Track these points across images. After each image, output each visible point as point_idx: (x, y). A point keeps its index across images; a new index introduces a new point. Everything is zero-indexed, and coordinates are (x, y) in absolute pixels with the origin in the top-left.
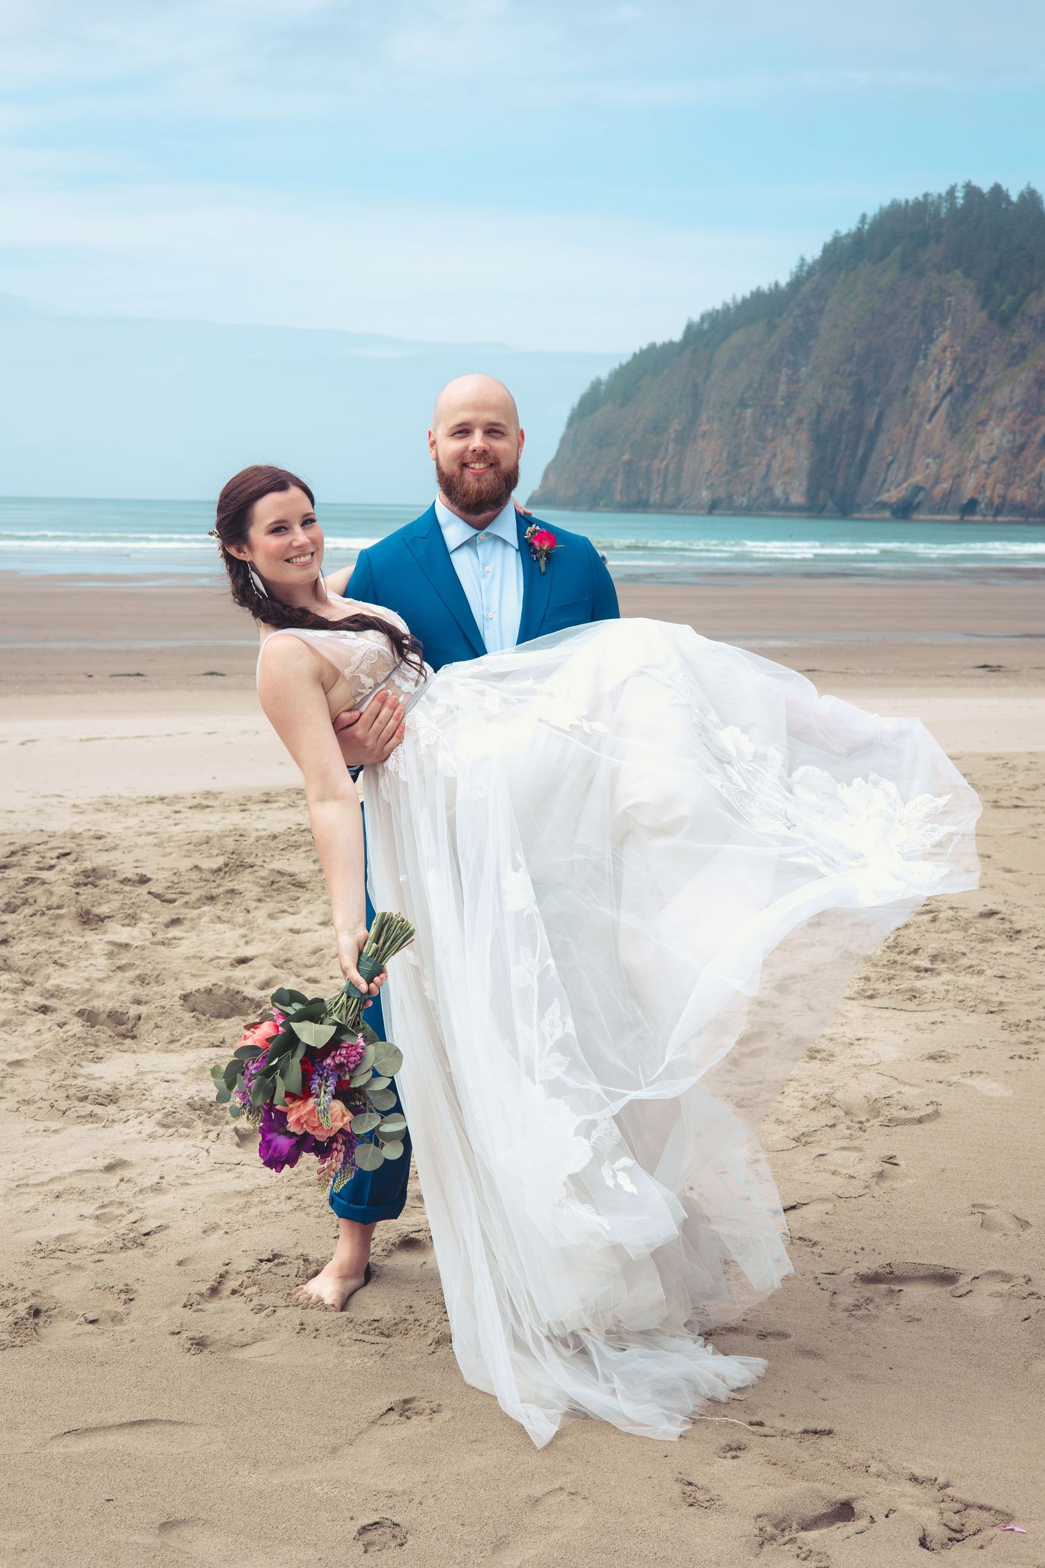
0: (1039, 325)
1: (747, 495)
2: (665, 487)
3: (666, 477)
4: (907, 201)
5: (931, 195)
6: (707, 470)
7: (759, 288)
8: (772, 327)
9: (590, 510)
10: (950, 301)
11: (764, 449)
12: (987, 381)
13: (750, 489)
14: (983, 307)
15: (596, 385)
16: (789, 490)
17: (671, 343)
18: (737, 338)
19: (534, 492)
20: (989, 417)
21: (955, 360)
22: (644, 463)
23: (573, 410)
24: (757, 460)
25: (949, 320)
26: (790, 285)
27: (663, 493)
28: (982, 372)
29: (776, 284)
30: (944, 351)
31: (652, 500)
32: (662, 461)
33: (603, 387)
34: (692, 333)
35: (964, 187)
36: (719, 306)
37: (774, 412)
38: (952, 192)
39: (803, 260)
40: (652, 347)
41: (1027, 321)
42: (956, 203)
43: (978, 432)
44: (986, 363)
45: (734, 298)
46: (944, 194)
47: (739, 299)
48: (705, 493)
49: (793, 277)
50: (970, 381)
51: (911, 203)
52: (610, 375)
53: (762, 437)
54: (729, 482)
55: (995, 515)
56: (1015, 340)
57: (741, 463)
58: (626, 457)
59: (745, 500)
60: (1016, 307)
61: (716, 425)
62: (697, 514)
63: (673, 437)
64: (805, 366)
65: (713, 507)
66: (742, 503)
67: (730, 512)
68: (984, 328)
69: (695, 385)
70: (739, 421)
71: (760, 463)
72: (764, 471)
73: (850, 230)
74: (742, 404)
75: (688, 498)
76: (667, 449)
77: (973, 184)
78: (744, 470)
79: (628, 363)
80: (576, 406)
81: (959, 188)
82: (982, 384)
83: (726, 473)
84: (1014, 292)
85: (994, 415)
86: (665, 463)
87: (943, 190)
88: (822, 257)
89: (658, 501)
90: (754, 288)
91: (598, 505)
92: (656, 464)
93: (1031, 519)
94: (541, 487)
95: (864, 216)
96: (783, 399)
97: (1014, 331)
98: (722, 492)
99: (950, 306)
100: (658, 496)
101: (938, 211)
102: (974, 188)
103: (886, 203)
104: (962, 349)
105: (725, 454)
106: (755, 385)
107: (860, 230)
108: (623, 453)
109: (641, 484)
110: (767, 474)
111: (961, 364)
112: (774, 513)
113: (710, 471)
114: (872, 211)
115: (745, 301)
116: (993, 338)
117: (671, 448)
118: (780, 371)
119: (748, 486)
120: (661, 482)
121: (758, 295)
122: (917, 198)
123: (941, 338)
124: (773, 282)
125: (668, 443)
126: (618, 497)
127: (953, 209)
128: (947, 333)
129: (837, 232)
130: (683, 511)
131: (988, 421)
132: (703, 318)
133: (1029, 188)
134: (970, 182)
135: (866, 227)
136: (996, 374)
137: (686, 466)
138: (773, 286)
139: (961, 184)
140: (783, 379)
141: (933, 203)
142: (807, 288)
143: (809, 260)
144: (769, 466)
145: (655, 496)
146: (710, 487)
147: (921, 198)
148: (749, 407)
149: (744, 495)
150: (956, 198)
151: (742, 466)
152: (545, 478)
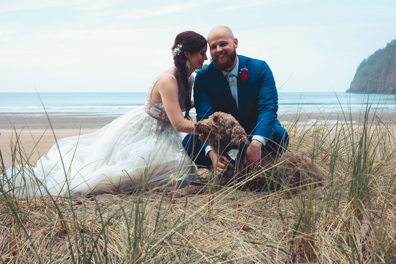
2: (381, 87)
6: (392, 82)
15: (364, 60)
19: (348, 89)
22: (375, 80)
32: (380, 80)
33: (366, 61)
34: (389, 46)
40: (380, 50)
48: (391, 88)
52: (368, 57)
58: (370, 79)
63: (383, 74)
65: (394, 92)
69: (389, 60)
75: (387, 89)
76: (381, 77)
79: (373, 54)
80: (359, 66)
86: (381, 80)
91: (363, 92)
92: (379, 81)
100: (379, 89)
109: (374, 86)
117: (382, 76)
120: (380, 85)
125: (382, 75)
126: (368, 90)
130: (385, 93)
132: (392, 42)
137: (386, 81)
145: (378, 90)
152: (351, 85)
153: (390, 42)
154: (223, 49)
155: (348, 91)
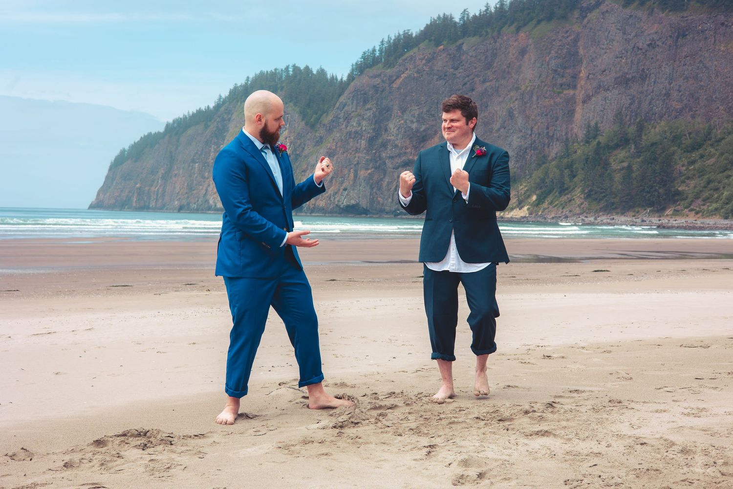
0: (328, 128)
1: (196, 203)
2: (157, 200)
3: (157, 195)
4: (267, 72)
5: (278, 69)
6: (177, 192)
7: (200, 108)
8: (207, 126)
9: (120, 210)
10: (288, 117)
11: (204, 182)
12: (306, 152)
13: (198, 201)
14: (303, 120)
15: (123, 152)
16: (216, 201)
17: (159, 132)
18: (190, 131)
19: (93, 202)
20: (307, 168)
21: (291, 143)
22: (147, 188)
23: (112, 163)
24: (201, 187)
25: (288, 125)
26: (214, 107)
27: (156, 202)
28: (303, 149)
29: (208, 107)
30: (286, 139)
31: (151, 206)
32: (155, 188)
33: (126, 153)
34: (169, 128)
35: (293, 66)
36: (181, 116)
37: (208, 165)
38: (287, 67)
39: (220, 96)
40: (150, 134)
41: (322, 126)
42: (289, 73)
43: (302, 176)
44: (305, 145)
45: (189, 112)
46: (283, 69)
47: (191, 113)
48: (176, 203)
49: (216, 104)
50: (298, 153)
51: (269, 73)
52: (129, 147)
53: (204, 177)
54: (188, 197)
55: (311, 213)
56: (317, 134)
57: (193, 189)
58: (138, 186)
59: (195, 206)
60: (318, 120)
61: (181, 171)
62: (173, 212)
63: (160, 176)
64: (223, 144)
65: (180, 209)
66: (194, 207)
67: (189, 211)
68: (304, 129)
69: (171, 152)
70: (192, 170)
71: (202, 189)
72: (205, 192)
73: (242, 84)
74: (194, 161)
75: (168, 205)
76: (158, 182)
77: (296, 65)
78: (195, 192)
79: (138, 142)
80: (113, 161)
81: (290, 67)
82: (304, 154)
83: (186, 193)
84: (317, 114)
85: (309, 167)
86: (157, 188)
87: (283, 67)
88: (229, 95)
89: (154, 206)
90: (198, 109)
91: (125, 208)
92: (153, 188)
93: (327, 215)
94: (96, 199)
95: (248, 78)
96: (212, 160)
97: (317, 130)
98: (184, 202)
99: (288, 118)
100: (154, 204)
101: (281, 77)
102: (297, 67)
103: (258, 72)
104: (294, 138)
105: (186, 184)
106: (199, 153)
107: (246, 84)
108: (137, 184)
110: (206, 193)
111: (294, 145)
112: (210, 212)
113: (179, 192)
114: (252, 76)
115: (193, 114)
116: (308, 133)
117: (159, 182)
118: (211, 147)
119: (197, 199)
120: (155, 197)
121: (199, 112)
122: (271, 71)
123: (284, 133)
124: (207, 106)
125: (158, 179)
126: (134, 204)
127: (288, 76)
128: (287, 130)
129: (236, 84)
130: (166, 211)
131: (307, 170)
132: (174, 121)
133: (321, 68)
134: (295, 64)
135: (249, 82)
136: (310, 150)
137: (167, 189)
138: (207, 108)
139: (291, 65)
140: (212, 150)
141: (279, 72)
142: (222, 109)
143: (223, 96)
144: (207, 190)
145: (152, 204)
146: (177, 200)
147: (273, 71)
148: (197, 163)
149: (195, 204)
150: (289, 71)
151: (194, 190)
152: (98, 195)
153: (171, 121)
155: (92, 207)
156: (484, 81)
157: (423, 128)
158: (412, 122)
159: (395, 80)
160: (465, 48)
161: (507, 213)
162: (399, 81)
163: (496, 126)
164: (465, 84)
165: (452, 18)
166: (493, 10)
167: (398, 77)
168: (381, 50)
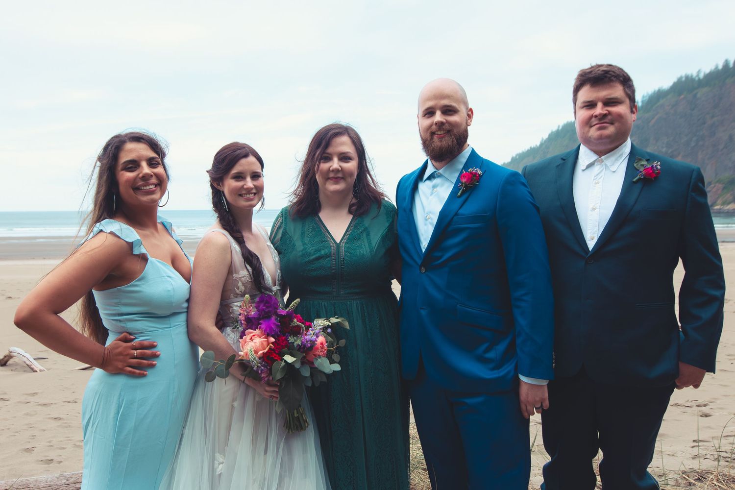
29: (536, 145)
36: (521, 152)
39: (543, 139)
47: (527, 150)
95: (559, 126)
107: (558, 130)
115: (528, 150)
132: (516, 156)
143: (545, 138)
153: (514, 155)
154: (446, 120)
156: (713, 117)
157: (670, 151)
158: (662, 147)
159: (651, 120)
160: (698, 95)
161: (725, 206)
162: (654, 121)
163: (721, 147)
164: (699, 120)
165: (692, 76)
166: (720, 67)
167: (653, 118)
168: (643, 102)
